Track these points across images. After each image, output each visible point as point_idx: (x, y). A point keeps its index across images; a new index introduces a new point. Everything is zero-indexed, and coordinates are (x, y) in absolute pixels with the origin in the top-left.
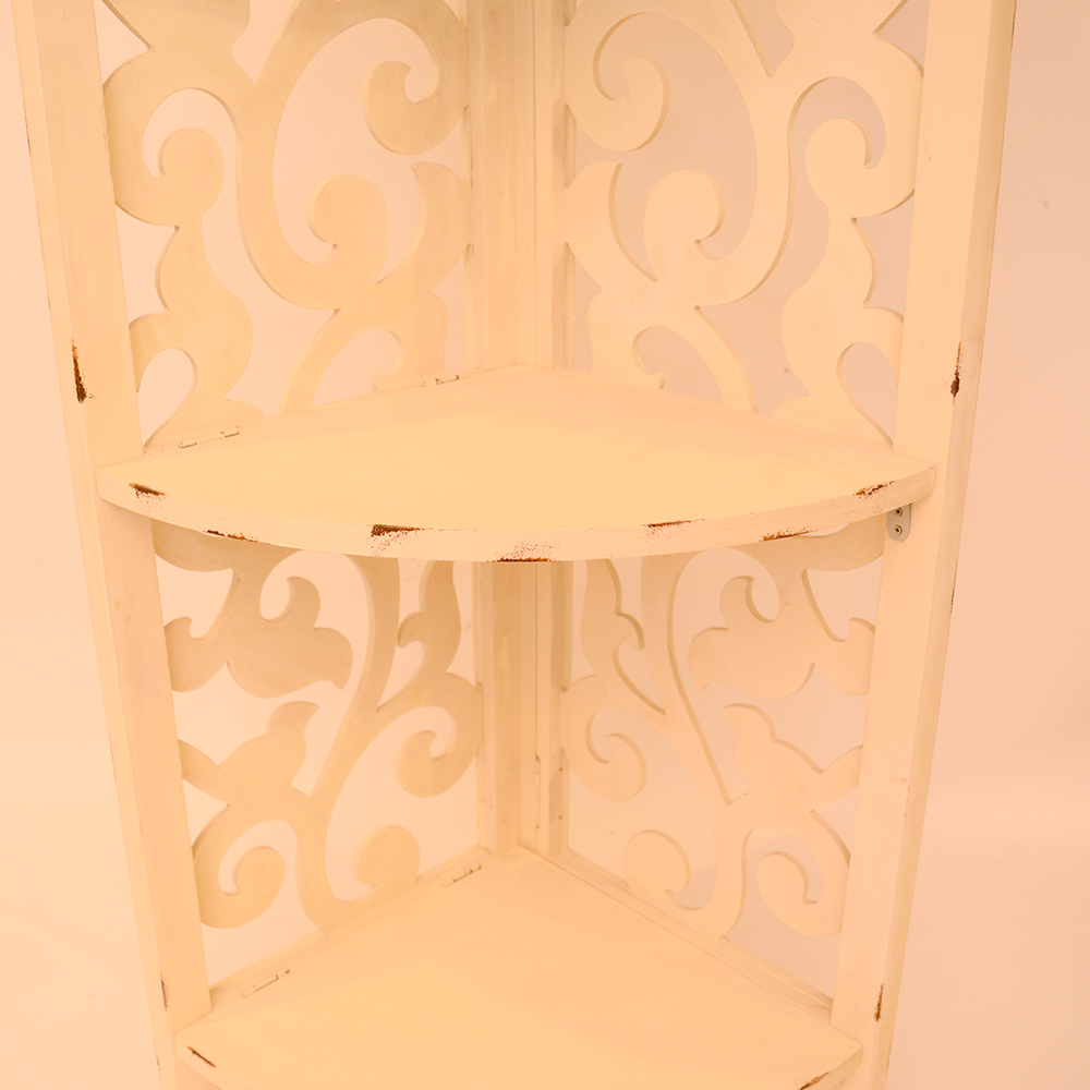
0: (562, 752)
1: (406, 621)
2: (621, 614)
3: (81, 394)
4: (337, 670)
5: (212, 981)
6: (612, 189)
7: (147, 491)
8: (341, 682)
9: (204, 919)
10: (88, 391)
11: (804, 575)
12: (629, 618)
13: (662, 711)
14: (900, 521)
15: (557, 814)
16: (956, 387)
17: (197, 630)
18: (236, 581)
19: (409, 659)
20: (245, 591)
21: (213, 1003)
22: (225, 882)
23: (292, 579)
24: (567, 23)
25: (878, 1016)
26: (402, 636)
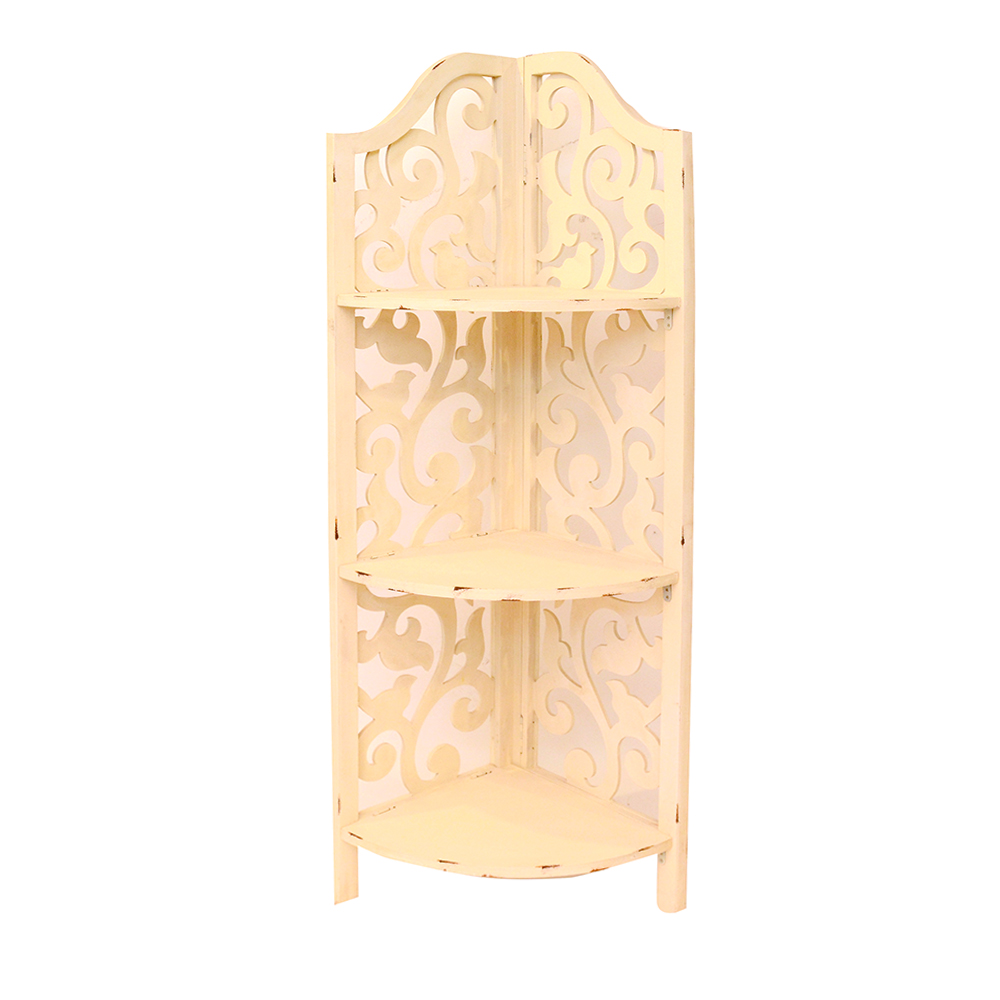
0: (534, 713)
1: (459, 643)
2: (560, 641)
3: (337, 537)
4: (426, 661)
5: (360, 810)
6: (556, 458)
7: (363, 574)
8: (427, 669)
9: (359, 777)
10: (340, 535)
11: (637, 619)
12: (565, 643)
13: (580, 687)
14: (668, 593)
15: (531, 747)
16: (683, 542)
17: (369, 637)
18: (386, 616)
19: (460, 660)
20: (389, 621)
21: (359, 818)
22: (369, 759)
23: (409, 618)
24: (537, 392)
25: (677, 821)
26: (456, 649)
